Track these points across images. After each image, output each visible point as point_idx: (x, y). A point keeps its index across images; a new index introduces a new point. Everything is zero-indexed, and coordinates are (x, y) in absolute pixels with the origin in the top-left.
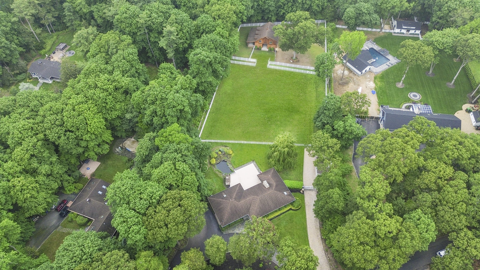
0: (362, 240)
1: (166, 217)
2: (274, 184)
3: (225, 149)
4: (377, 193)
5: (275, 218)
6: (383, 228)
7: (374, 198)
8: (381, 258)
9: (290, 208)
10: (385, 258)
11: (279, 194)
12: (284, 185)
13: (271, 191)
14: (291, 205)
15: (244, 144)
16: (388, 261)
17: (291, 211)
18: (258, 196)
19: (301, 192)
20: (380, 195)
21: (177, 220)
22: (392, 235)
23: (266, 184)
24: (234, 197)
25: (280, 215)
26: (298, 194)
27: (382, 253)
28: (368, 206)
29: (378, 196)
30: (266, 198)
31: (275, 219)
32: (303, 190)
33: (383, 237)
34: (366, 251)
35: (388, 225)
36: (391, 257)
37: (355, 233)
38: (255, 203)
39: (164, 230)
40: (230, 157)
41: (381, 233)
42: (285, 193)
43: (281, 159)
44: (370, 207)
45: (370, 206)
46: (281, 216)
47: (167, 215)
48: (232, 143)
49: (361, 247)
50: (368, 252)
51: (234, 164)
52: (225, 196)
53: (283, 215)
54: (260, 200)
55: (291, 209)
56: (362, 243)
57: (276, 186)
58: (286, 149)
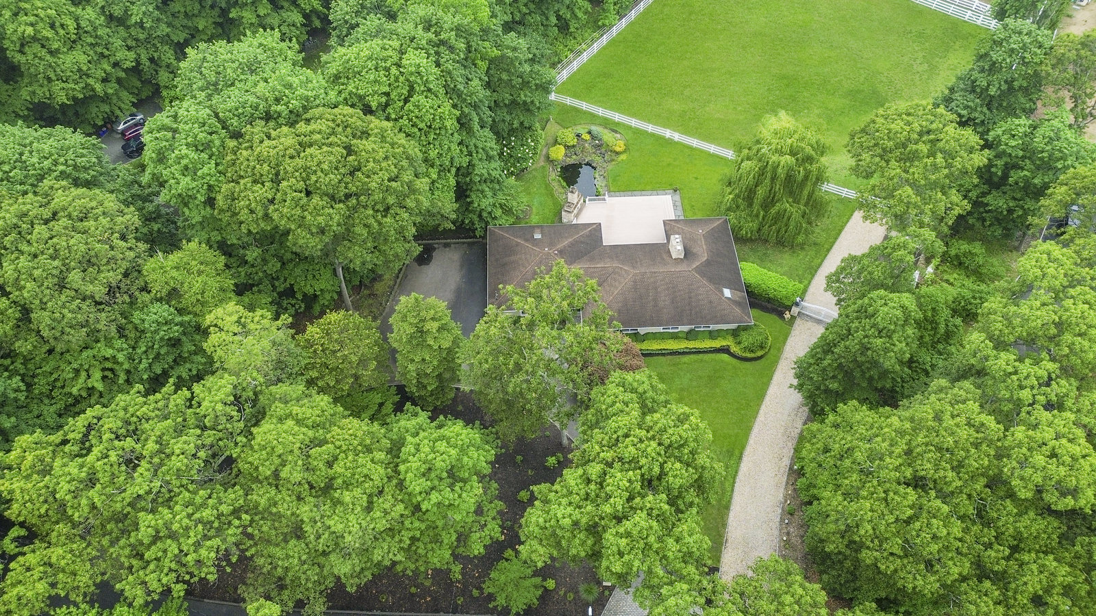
0: (926, 468)
1: (287, 158)
2: (703, 256)
3: (607, 136)
4: (1067, 337)
5: (663, 355)
6: (1039, 459)
7: (1044, 355)
8: (982, 572)
9: (724, 343)
10: (1001, 579)
11: (704, 288)
12: (736, 272)
13: (682, 268)
14: (731, 338)
15: (670, 142)
16: (1010, 594)
17: (725, 357)
18: (634, 267)
19: (787, 316)
20: (1077, 347)
21: (314, 178)
22: (1069, 502)
23: (676, 247)
24: (560, 246)
25: (684, 353)
26: (773, 318)
27: (995, 556)
28: (1010, 369)
29: (1066, 351)
30: (655, 282)
31: (660, 357)
32: (795, 310)
33: (1024, 494)
34: (925, 515)
35: (1068, 459)
36: (1032, 582)
37: (908, 437)
38: (617, 284)
39: (263, 192)
40: (613, 160)
41: (1022, 479)
42: (727, 293)
43: (761, 192)
44: (1014, 377)
45: (1016, 373)
46: (686, 359)
47: (291, 151)
48: (637, 129)
49: (912, 495)
50: (934, 521)
51: (614, 180)
52: (538, 236)
53: (692, 356)
54: (635, 282)
55: (725, 350)
56: (918, 483)
57: (708, 263)
58: (788, 159)
